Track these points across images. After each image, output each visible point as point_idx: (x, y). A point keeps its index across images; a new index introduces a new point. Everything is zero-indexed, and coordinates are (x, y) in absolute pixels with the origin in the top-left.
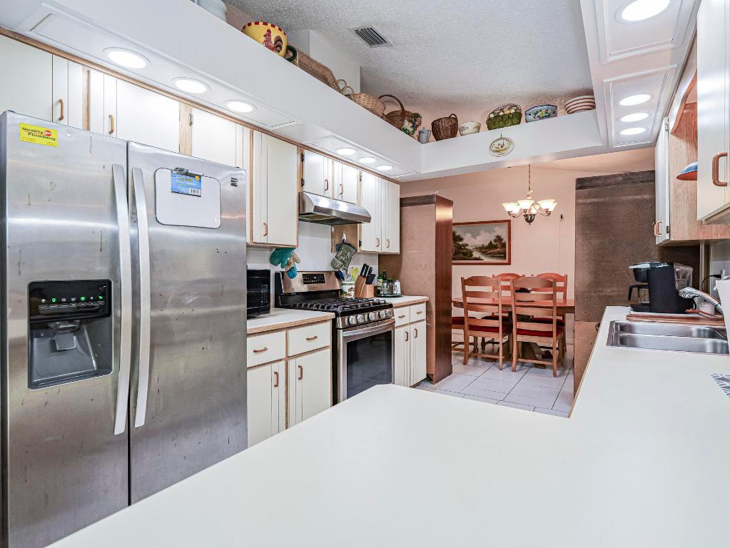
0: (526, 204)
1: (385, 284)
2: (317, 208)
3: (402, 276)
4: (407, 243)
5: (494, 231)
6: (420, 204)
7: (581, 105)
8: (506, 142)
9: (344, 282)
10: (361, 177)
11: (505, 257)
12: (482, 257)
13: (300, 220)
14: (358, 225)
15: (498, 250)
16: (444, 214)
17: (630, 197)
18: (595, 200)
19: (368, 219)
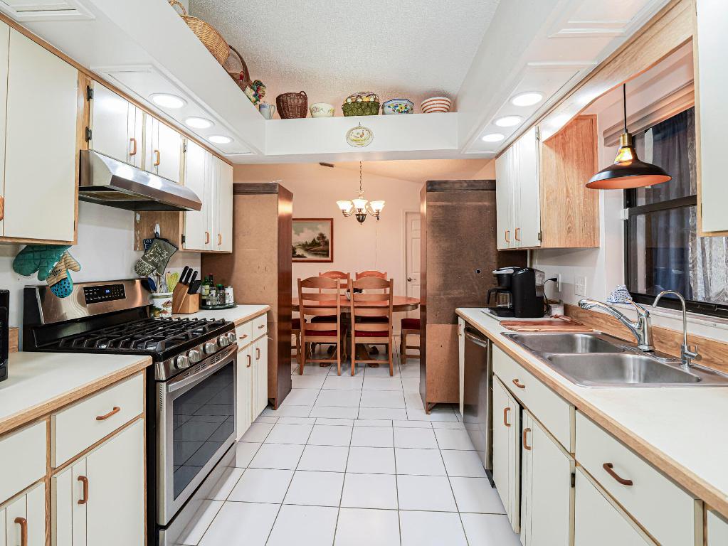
0: (360, 204)
1: (214, 292)
2: (116, 180)
3: (234, 279)
4: (241, 239)
5: (317, 229)
6: (259, 193)
7: (437, 105)
8: (365, 132)
9: (155, 294)
10: (185, 146)
11: (328, 255)
12: (306, 254)
13: (80, 199)
14: (181, 212)
15: (321, 248)
16: (285, 208)
17: (474, 204)
18: (444, 203)
19: (197, 206)
